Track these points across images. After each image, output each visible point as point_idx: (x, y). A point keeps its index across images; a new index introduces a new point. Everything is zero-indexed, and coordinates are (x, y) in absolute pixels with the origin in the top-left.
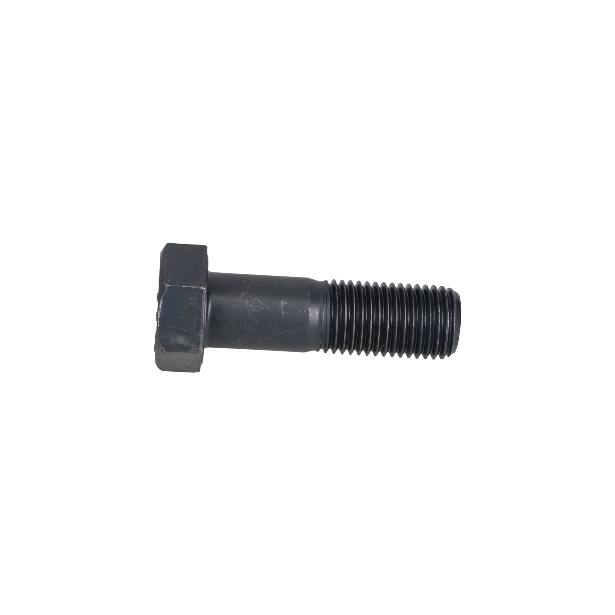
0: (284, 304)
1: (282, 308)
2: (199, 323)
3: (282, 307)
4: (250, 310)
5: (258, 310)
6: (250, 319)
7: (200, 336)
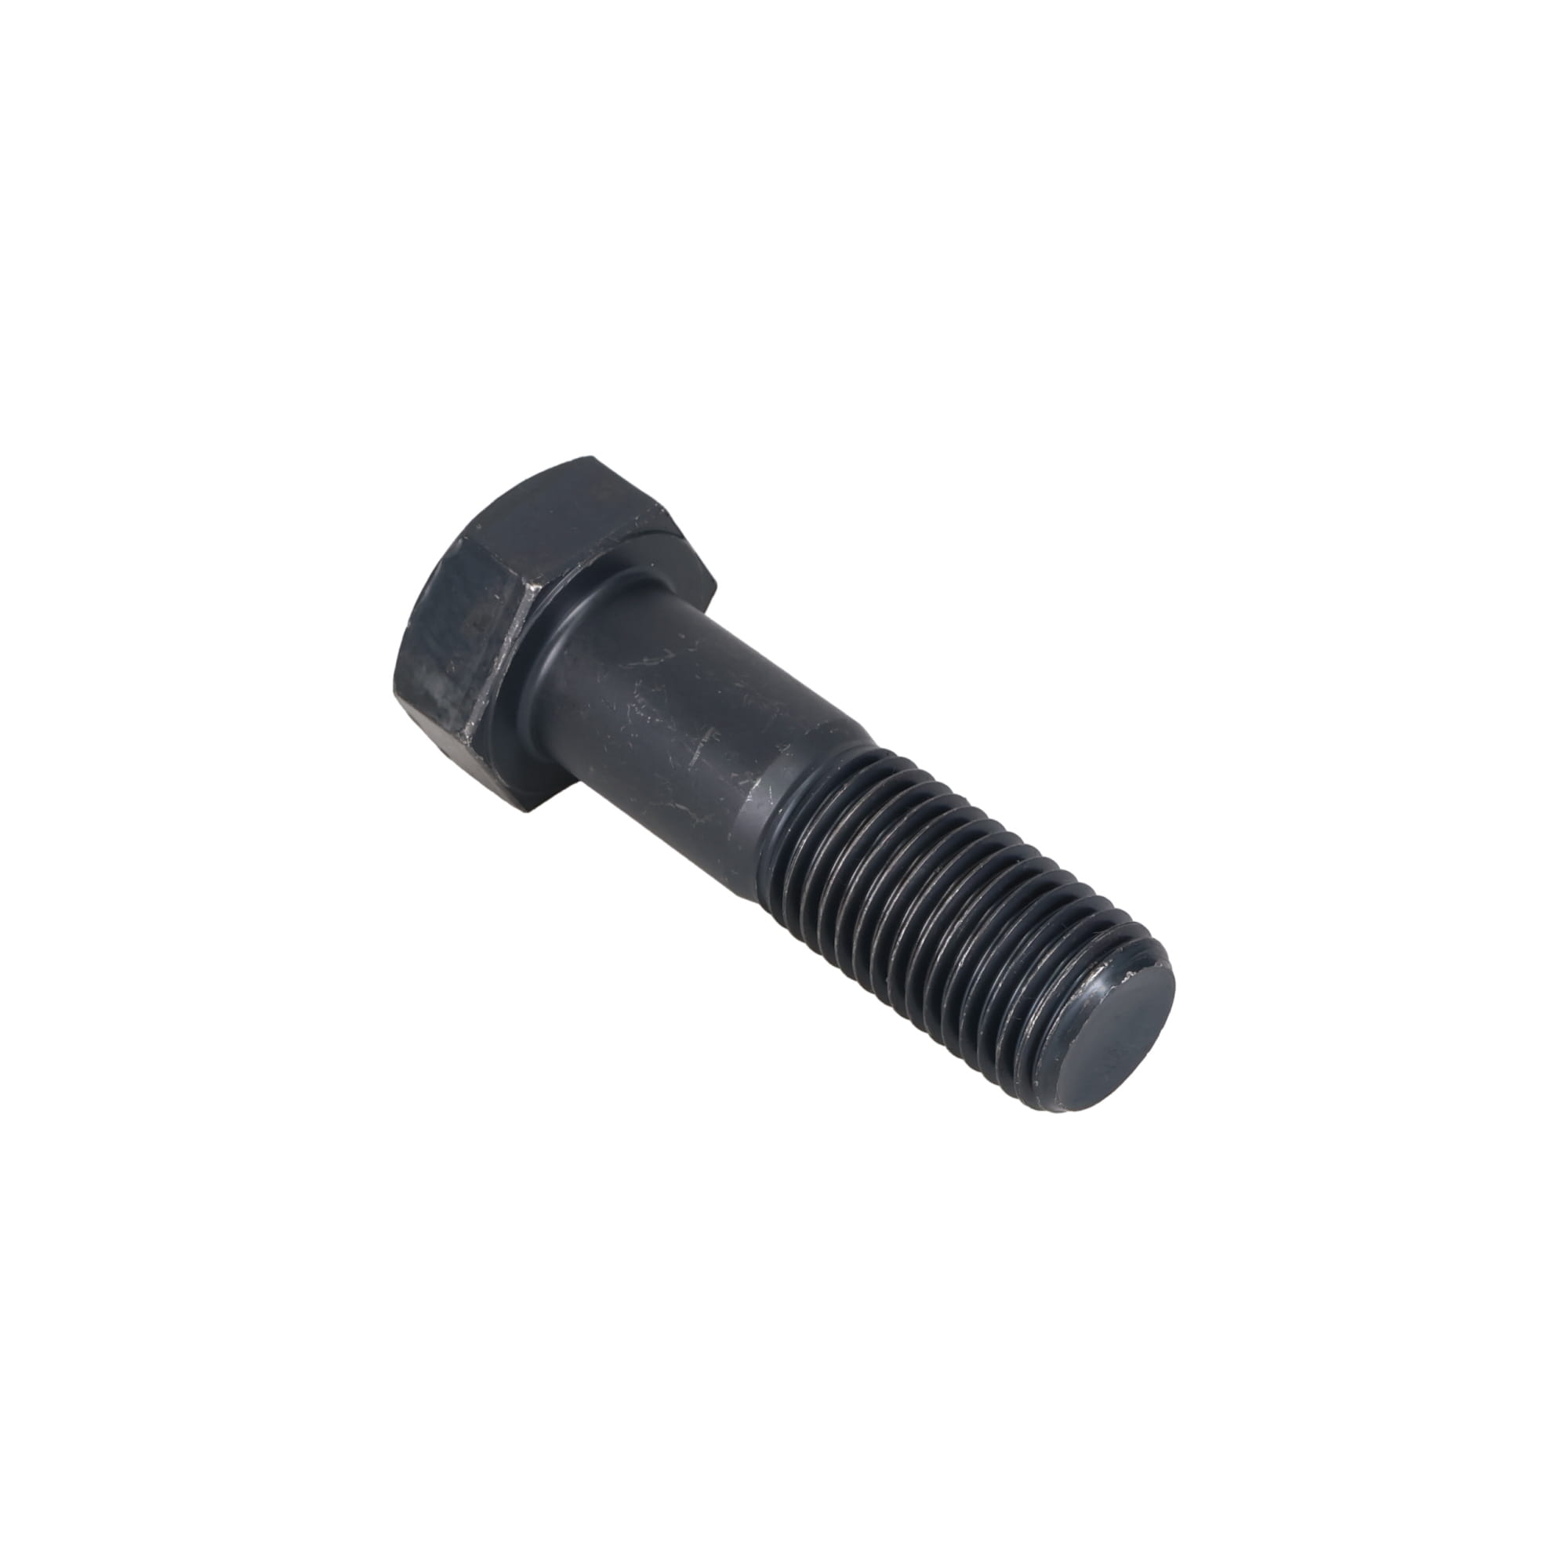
0: (711, 737)
1: (702, 745)
2: (488, 664)
3: (703, 743)
4: (632, 708)
5: (649, 718)
6: (622, 729)
7: (479, 700)
